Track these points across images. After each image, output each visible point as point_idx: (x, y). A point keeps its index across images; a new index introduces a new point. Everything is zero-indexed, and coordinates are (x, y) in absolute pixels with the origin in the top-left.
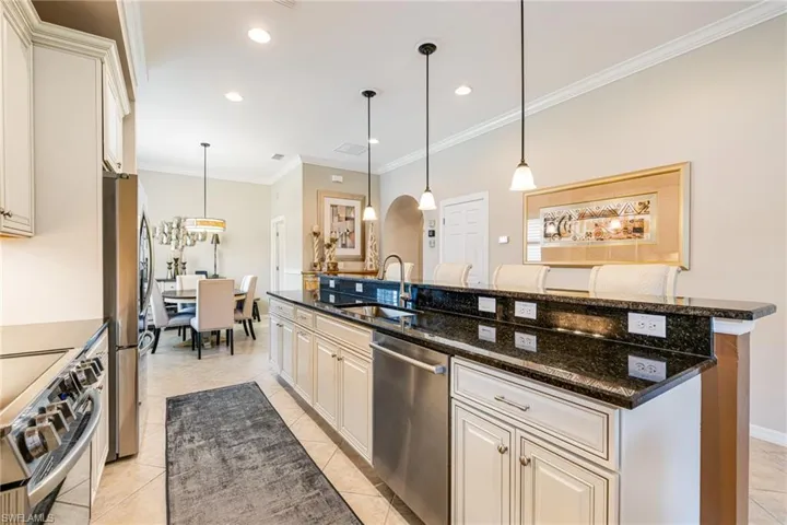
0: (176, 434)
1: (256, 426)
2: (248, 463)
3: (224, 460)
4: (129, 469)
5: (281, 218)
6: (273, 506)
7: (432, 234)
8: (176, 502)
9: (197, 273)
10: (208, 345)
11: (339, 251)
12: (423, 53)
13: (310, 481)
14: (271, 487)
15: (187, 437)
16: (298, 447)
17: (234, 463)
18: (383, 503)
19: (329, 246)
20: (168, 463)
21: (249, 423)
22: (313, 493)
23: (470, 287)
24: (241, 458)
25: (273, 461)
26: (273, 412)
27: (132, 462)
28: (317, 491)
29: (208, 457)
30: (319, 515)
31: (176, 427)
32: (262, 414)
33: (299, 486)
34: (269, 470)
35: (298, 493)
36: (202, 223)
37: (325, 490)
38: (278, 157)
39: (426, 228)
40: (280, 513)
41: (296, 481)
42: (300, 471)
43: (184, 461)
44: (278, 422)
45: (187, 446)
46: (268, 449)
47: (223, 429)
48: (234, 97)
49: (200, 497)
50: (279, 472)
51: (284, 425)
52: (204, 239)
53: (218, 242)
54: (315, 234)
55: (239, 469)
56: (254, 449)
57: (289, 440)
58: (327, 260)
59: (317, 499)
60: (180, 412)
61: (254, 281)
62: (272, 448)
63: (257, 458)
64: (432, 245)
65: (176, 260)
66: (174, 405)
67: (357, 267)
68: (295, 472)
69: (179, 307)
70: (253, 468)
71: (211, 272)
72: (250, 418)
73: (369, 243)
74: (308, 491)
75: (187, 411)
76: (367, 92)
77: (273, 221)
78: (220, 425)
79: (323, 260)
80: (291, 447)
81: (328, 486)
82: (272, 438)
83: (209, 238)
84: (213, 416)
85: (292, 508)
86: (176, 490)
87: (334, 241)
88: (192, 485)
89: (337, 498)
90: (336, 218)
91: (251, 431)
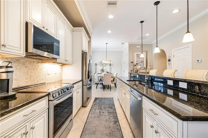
0: (94, 105)
1: (109, 107)
2: (104, 114)
3: (100, 112)
4: (85, 109)
5: (124, 59)
6: (105, 125)
7: (169, 60)
8: (89, 117)
9: (106, 72)
10: (106, 88)
11: (139, 67)
12: (155, 5)
13: (115, 123)
14: (107, 121)
15: (96, 106)
16: (116, 114)
17: (102, 113)
18: (131, 135)
19: (135, 65)
20: (91, 110)
21: (108, 106)
22: (115, 125)
23: (176, 77)
24: (103, 113)
25: (109, 116)
26: (114, 105)
27: (86, 108)
28: (116, 125)
29: (98, 111)
30: (114, 131)
31: (94, 104)
32: (111, 105)
33: (112, 123)
34: (108, 117)
35: (112, 124)
36: (106, 61)
37: (118, 126)
38: (123, 44)
39: (168, 59)
40: (106, 127)
41: (112, 122)
42: (114, 120)
43: (93, 110)
44: (114, 107)
45: (95, 108)
46: (109, 113)
47: (102, 106)
48: (109, 32)
49: (93, 118)
50: (109, 118)
51: (115, 109)
52: (108, 65)
53: (111, 65)
54: (132, 62)
55: (102, 115)
56: (107, 112)
57: (114, 112)
58: (135, 69)
59: (115, 127)
60: (96, 101)
61: (117, 74)
62: (110, 113)
63: (106, 114)
64: (169, 64)
65: (102, 69)
66: (96, 99)
67: (144, 71)
68: (113, 119)
69: (102, 79)
70: (105, 116)
71: (109, 72)
72: (108, 105)
73: (148, 64)
74: (114, 125)
75: (98, 101)
76: (141, 21)
77: (123, 60)
78: (102, 105)
79: (134, 69)
80: (114, 114)
81: (119, 125)
82: (111, 110)
83: (109, 64)
84: (102, 103)
85: (109, 127)
86: (90, 115)
87: (137, 64)
88: (93, 115)
89: (120, 128)
90: (138, 58)
91: (108, 108)
